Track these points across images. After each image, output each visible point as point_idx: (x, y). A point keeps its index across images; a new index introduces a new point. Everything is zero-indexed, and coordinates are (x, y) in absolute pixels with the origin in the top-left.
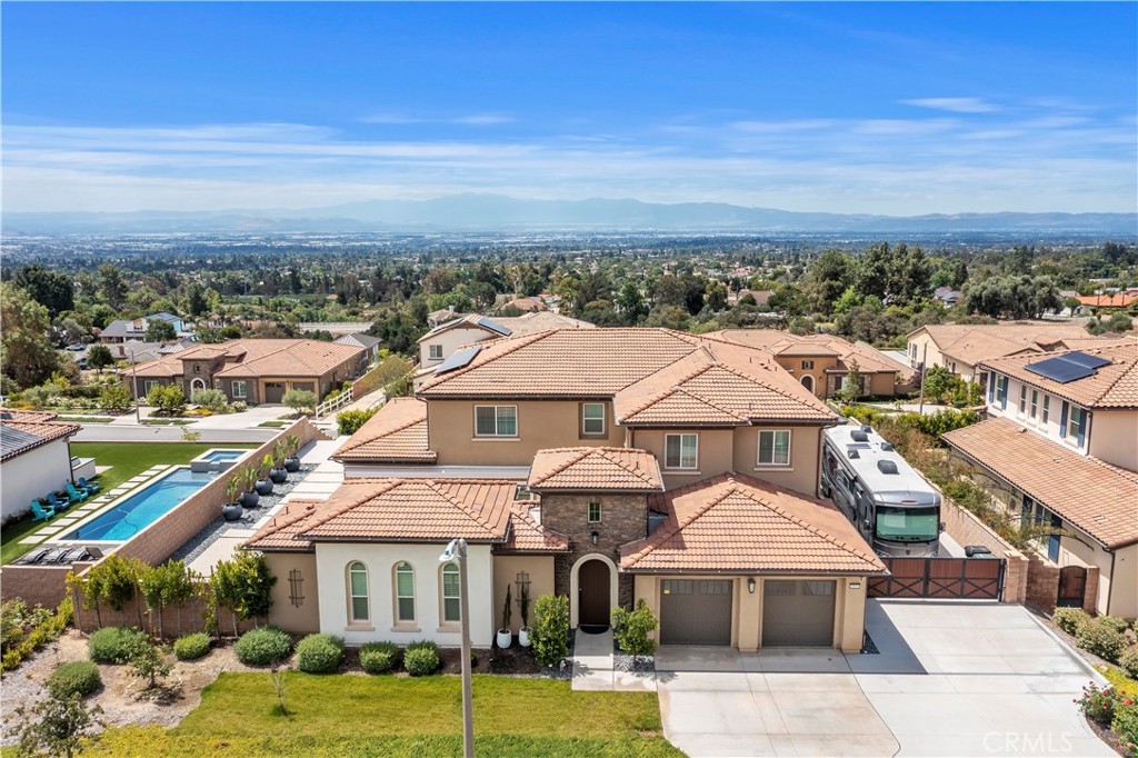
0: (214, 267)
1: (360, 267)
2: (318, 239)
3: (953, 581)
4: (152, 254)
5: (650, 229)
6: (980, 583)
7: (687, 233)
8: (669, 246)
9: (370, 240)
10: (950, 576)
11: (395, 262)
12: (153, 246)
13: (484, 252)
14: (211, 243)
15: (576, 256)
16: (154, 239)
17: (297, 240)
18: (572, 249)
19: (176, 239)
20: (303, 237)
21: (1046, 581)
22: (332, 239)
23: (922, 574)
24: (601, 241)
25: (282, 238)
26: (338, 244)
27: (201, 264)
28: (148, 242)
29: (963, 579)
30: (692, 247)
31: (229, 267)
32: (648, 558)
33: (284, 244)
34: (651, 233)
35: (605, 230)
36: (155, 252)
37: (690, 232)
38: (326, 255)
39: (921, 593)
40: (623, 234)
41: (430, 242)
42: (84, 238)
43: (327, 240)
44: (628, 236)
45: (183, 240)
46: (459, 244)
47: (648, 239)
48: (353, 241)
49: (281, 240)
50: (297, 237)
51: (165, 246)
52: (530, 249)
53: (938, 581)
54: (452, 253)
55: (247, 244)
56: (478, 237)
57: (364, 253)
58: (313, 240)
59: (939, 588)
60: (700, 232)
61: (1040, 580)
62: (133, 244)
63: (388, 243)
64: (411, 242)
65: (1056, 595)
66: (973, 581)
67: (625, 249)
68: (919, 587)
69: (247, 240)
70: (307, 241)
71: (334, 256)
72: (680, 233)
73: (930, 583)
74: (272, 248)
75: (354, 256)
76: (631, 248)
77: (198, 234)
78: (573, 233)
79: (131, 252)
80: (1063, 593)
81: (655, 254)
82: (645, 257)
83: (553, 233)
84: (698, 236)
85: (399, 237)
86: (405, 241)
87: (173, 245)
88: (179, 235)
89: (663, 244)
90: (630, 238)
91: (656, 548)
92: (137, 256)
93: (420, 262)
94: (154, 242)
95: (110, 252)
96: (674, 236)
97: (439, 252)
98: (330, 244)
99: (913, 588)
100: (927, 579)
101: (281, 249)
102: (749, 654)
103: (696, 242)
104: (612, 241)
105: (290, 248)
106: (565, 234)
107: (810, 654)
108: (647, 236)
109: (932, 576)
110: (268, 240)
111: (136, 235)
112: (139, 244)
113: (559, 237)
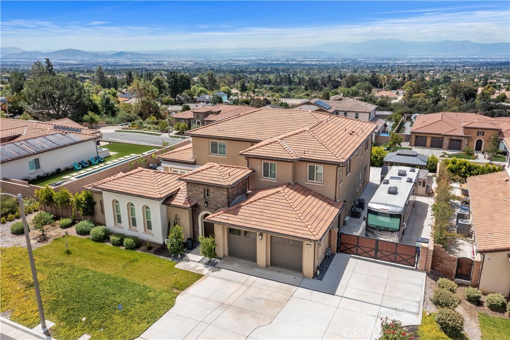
0: (261, 73)
1: (324, 74)
2: (308, 61)
3: (391, 253)
4: (239, 66)
5: (476, 57)
6: (405, 257)
7: (497, 59)
8: (485, 65)
9: (332, 61)
10: (389, 250)
11: (340, 72)
12: (241, 63)
13: (384, 67)
14: (264, 62)
15: (431, 70)
16: (242, 60)
17: (300, 61)
18: (430, 67)
19: (250, 60)
20: (302, 60)
21: (449, 263)
22: (315, 61)
23: (374, 247)
24: (447, 62)
25: (293, 60)
26: (317, 63)
27: (258, 71)
28: (239, 61)
29: (396, 253)
30: (498, 66)
31: (268, 73)
32: (218, 217)
33: (294, 62)
34: (476, 59)
35: (450, 57)
36: (241, 66)
37: (499, 58)
38: (310, 68)
39: (374, 256)
40: (460, 59)
41: (360, 62)
42: (216, 60)
43: (313, 61)
44: (463, 60)
45: (253, 60)
46: (373, 63)
47: (473, 62)
48: (324, 61)
49: (293, 61)
50: (300, 60)
51: (246, 63)
52: (408, 66)
53: (382, 252)
54: (368, 68)
55: (278, 62)
56: (383, 60)
57: (327, 67)
58: (306, 61)
59: (383, 256)
60: (505, 58)
61: (445, 262)
62: (234, 62)
63: (340, 63)
64: (350, 62)
65: (454, 272)
66: (401, 255)
67: (459, 67)
68: (373, 253)
69: (279, 61)
70: (304, 61)
71: (313, 69)
72: (493, 59)
73: (379, 252)
74: (289, 64)
75: (322, 69)
76: (462, 66)
77: (259, 58)
78: (433, 58)
79: (232, 66)
80: (459, 271)
81: (475, 70)
82: (468, 71)
83: (422, 58)
84: (504, 60)
85: (345, 60)
86: (347, 62)
87: (249, 63)
88: (252, 58)
89: (482, 64)
90: (464, 61)
91: (225, 213)
92: (234, 67)
93: (352, 72)
94: (242, 61)
95: (224, 66)
96: (490, 60)
97: (362, 67)
98: (314, 63)
99: (370, 253)
100: (377, 250)
101: (293, 65)
102: (261, 268)
103: (501, 64)
104: (453, 63)
105: (296, 64)
106: (428, 59)
107: (288, 274)
108: (473, 60)
109: (379, 249)
110: (287, 61)
111: (235, 58)
112: (236, 62)
113: (425, 61)
